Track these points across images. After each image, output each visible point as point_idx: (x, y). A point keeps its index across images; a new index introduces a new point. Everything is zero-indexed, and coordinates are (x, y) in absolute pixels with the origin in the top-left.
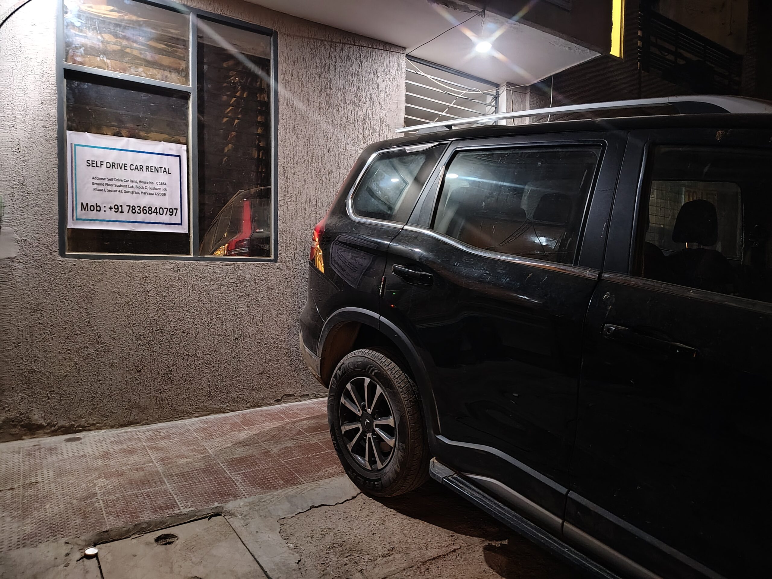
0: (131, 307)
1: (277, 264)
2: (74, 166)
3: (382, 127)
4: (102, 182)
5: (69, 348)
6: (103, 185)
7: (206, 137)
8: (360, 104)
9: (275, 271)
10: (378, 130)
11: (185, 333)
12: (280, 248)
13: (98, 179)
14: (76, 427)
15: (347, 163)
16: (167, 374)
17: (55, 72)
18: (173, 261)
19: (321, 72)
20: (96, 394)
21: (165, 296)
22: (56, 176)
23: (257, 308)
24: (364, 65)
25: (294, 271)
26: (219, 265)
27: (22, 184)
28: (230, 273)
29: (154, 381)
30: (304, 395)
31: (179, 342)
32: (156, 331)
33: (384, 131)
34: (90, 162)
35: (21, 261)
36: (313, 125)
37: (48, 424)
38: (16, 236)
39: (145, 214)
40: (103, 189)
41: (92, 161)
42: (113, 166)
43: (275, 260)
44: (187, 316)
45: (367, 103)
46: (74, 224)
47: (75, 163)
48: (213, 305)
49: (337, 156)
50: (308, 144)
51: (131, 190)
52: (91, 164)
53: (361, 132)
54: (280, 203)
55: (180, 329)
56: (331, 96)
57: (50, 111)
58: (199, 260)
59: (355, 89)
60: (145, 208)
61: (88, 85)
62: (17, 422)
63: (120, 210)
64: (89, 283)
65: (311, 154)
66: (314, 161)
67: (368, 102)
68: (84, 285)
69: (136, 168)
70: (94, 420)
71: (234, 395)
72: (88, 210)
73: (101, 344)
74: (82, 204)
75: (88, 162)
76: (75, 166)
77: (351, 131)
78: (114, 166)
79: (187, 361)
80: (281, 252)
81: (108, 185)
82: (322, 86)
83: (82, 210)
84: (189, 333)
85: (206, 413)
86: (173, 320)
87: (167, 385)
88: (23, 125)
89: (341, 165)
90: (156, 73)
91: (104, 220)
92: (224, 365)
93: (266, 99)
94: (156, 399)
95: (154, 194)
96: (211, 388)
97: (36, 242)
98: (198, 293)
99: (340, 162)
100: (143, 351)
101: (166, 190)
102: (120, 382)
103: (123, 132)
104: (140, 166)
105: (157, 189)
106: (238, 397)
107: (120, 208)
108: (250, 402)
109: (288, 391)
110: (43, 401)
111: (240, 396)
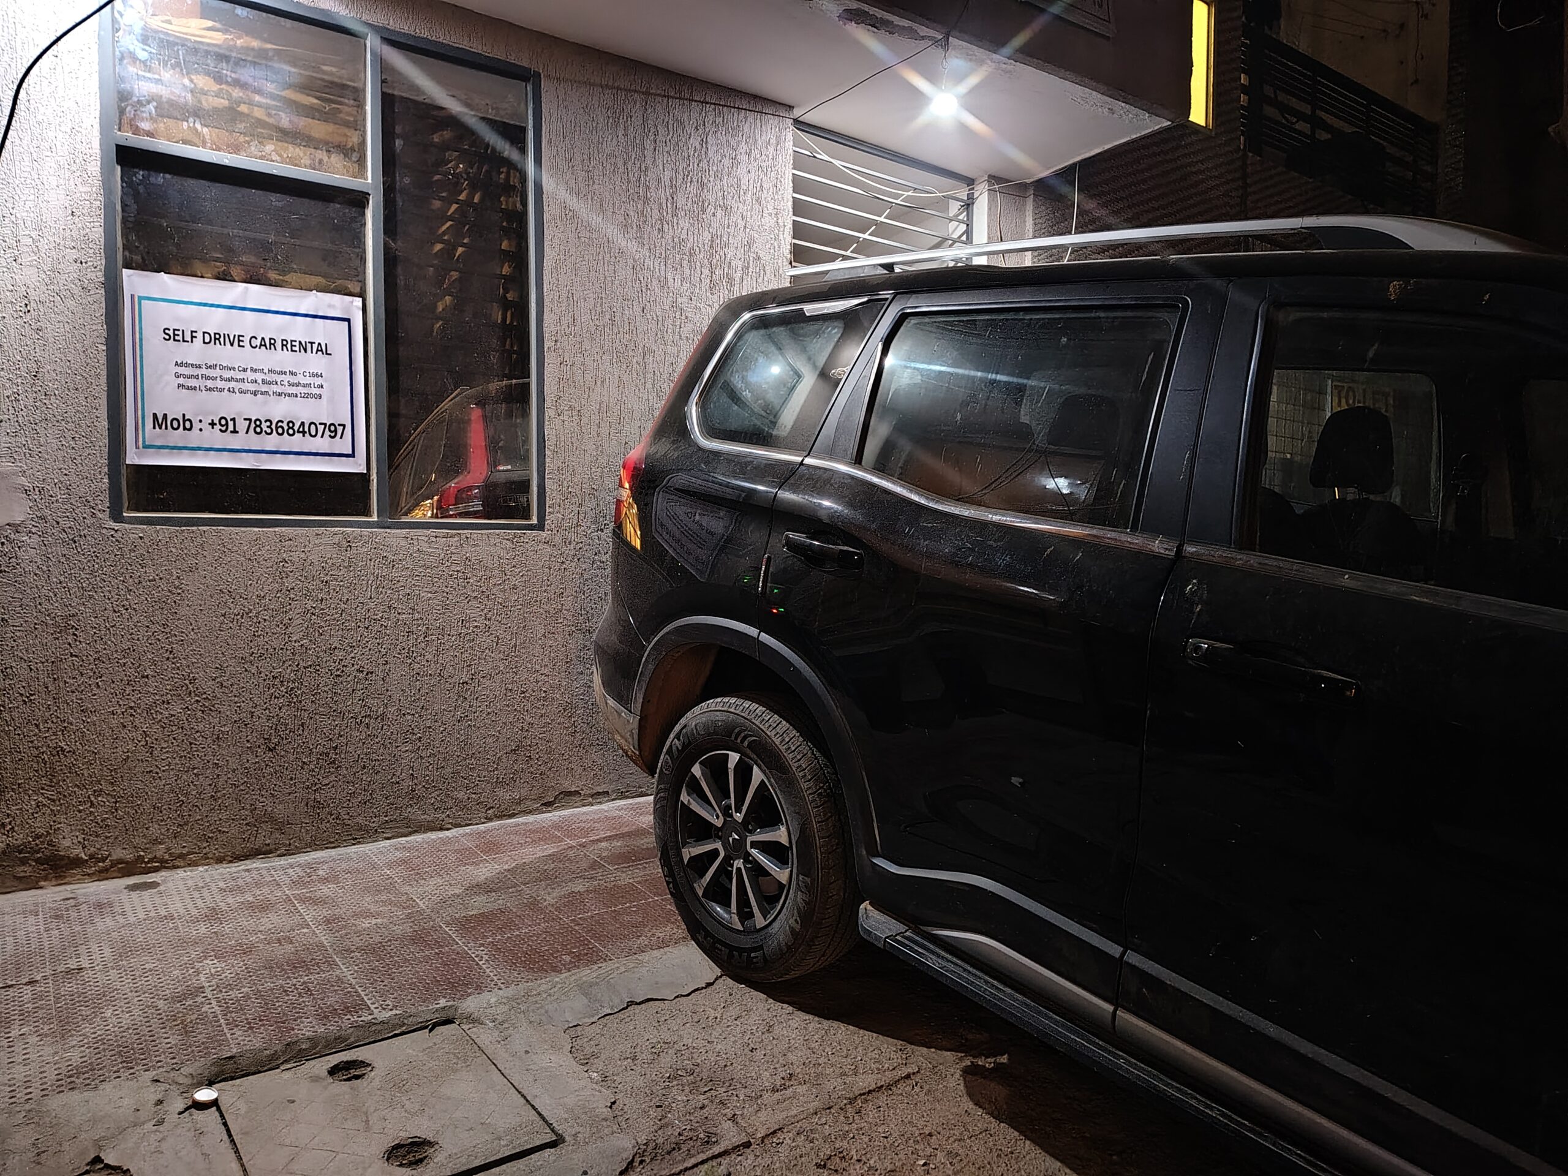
0: (255, 621)
1: (544, 534)
2: (138, 340)
3: (748, 263)
4: (195, 372)
5: (133, 704)
6: (197, 377)
7: (401, 281)
8: (704, 216)
9: (540, 547)
10: (740, 269)
11: (362, 671)
12: (548, 503)
13: (187, 365)
14: (148, 862)
15: (679, 332)
16: (327, 754)
17: (98, 151)
18: (336, 529)
19: (627, 154)
20: (186, 795)
21: (322, 600)
22: (103, 359)
23: (505, 621)
24: (711, 140)
25: (578, 548)
26: (428, 536)
27: (35, 376)
28: (452, 553)
29: (302, 768)
30: (598, 794)
31: (350, 690)
32: (305, 668)
33: (751, 270)
34: (171, 332)
35: (34, 529)
36: (613, 259)
37: (91, 857)
38: (23, 481)
39: (281, 434)
40: (198, 386)
41: (174, 330)
42: (215, 339)
43: (540, 526)
44: (366, 639)
45: (718, 215)
46: (139, 456)
47: (141, 333)
48: (417, 616)
49: (660, 319)
50: (604, 295)
51: (252, 387)
52: (172, 335)
53: (706, 272)
54: (549, 413)
55: (353, 665)
56: (646, 202)
57: (88, 230)
58: (388, 528)
59: (693, 188)
60: (280, 424)
61: (164, 178)
62: (29, 853)
63: (231, 428)
64: (171, 574)
65: (608, 317)
66: (615, 331)
67: (719, 213)
68: (161, 579)
69: (263, 344)
70: (184, 847)
71: (461, 795)
72: (166, 428)
73: (196, 695)
74: (155, 415)
75: (167, 331)
76: (141, 340)
77: (687, 271)
78: (219, 339)
79: (368, 728)
80: (551, 510)
81: (208, 378)
82: (629, 182)
83: (154, 428)
84: (372, 673)
85: (406, 830)
86: (339, 646)
87: (327, 776)
88: (36, 258)
89: (669, 338)
90: (302, 155)
91: (199, 449)
92: (441, 736)
93: (518, 205)
94: (307, 804)
95: (299, 395)
96: (416, 781)
97: (62, 492)
98: (389, 592)
99: (667, 332)
100: (280, 709)
101: (322, 387)
102: (234, 771)
103: (235, 271)
104: (270, 339)
105: (304, 386)
106: (469, 799)
107: (231, 424)
108: (492, 808)
109: (568, 785)
110: (80, 811)
111: (474, 796)
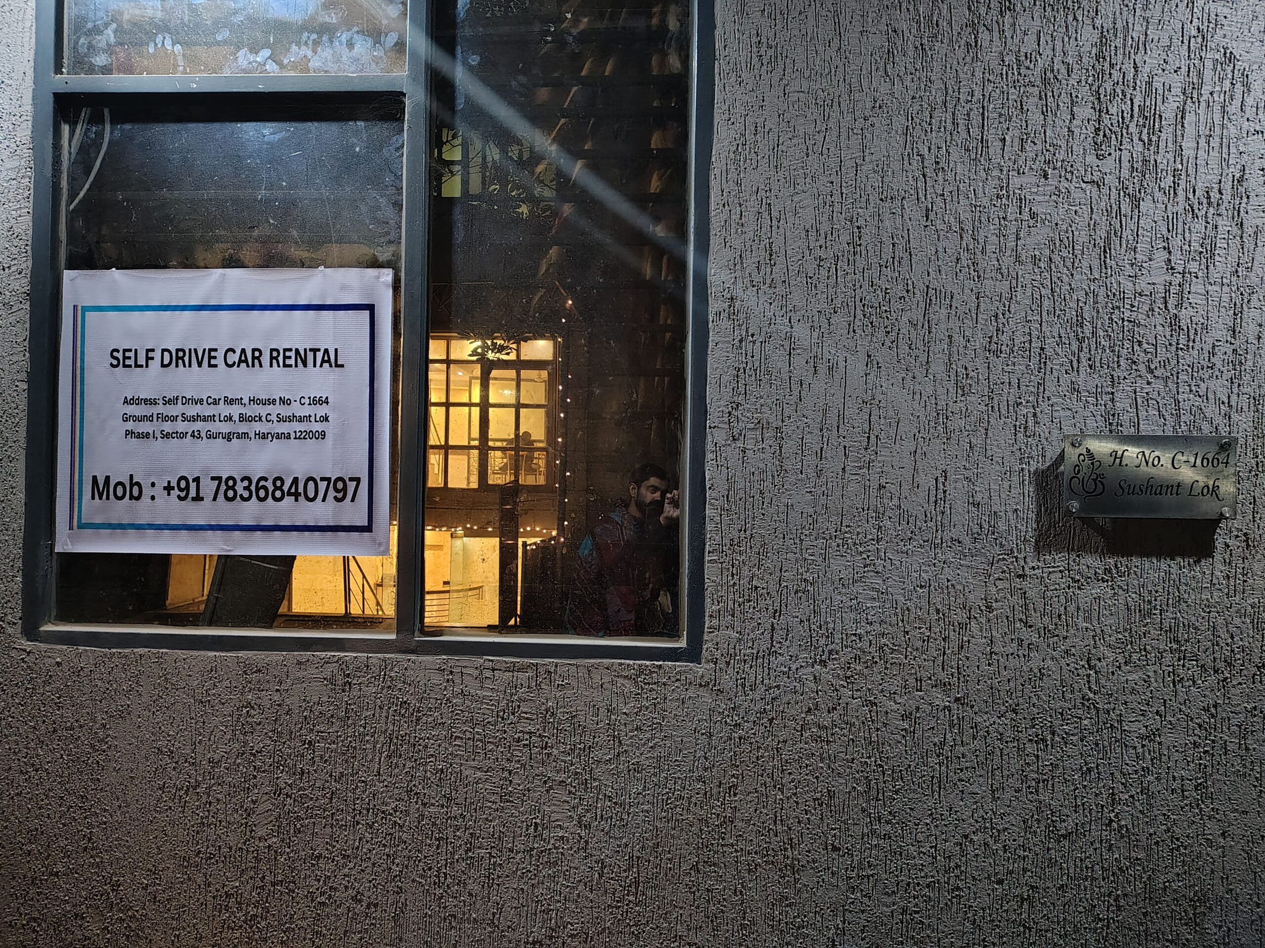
0: (204, 800)
1: (701, 669)
2: (79, 371)
4: (148, 410)
6: (150, 418)
9: (690, 693)
11: (360, 901)
12: (710, 607)
13: (139, 401)
21: (303, 773)
26: (480, 669)
34: (120, 355)
39: (264, 499)
40: (151, 432)
41: (125, 351)
42: (178, 358)
43: (693, 654)
44: (368, 846)
46: (73, 539)
47: (81, 360)
48: (455, 811)
51: (225, 428)
52: (121, 359)
55: (346, 887)
57: (14, 221)
58: (413, 652)
60: (262, 483)
63: (193, 493)
64: (95, 720)
69: (243, 360)
72: (108, 498)
74: (95, 478)
75: (115, 354)
76: (82, 369)
78: (182, 358)
80: (715, 622)
81: (166, 418)
83: (93, 498)
84: (376, 905)
86: (325, 853)
91: (151, 526)
95: (293, 436)
98: (409, 764)
101: (326, 419)
104: (254, 350)
105: (301, 420)
107: (193, 486)
